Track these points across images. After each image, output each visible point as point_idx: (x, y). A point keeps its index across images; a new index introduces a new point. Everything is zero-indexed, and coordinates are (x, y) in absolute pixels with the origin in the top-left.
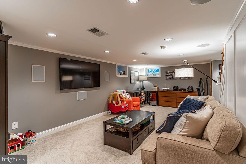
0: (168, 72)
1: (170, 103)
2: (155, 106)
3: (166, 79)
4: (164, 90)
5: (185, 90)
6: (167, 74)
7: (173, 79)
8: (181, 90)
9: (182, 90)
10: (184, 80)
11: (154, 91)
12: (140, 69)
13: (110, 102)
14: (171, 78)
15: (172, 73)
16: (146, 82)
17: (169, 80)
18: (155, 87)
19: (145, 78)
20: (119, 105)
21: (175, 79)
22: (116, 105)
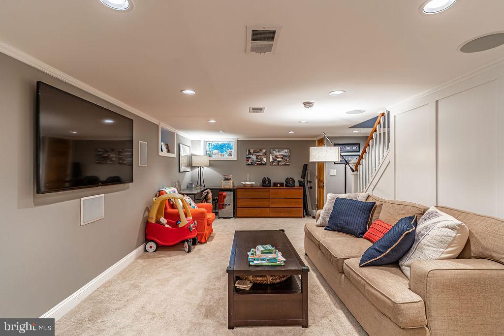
0: (252, 151)
1: (259, 210)
2: (230, 218)
3: (247, 164)
4: (245, 186)
5: (282, 185)
6: (249, 154)
7: (260, 164)
8: (275, 184)
9: (279, 185)
10: (279, 167)
11: (228, 187)
12: (192, 141)
13: (153, 221)
14: (257, 163)
15: (258, 152)
16: (207, 170)
17: (252, 167)
18: (226, 179)
19: (206, 160)
20: (180, 226)
21: (263, 164)
22: (167, 226)
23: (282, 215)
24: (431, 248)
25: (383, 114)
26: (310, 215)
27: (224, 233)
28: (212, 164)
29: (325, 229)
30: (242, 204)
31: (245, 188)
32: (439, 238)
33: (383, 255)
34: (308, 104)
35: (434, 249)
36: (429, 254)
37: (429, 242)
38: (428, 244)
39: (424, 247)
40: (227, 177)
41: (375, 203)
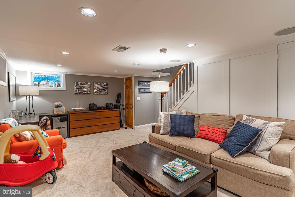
0: (79, 83)
1: (89, 128)
3: (75, 94)
5: (104, 108)
6: (77, 86)
7: (86, 94)
8: (100, 108)
9: (102, 109)
10: (100, 95)
11: (61, 113)
14: (84, 92)
15: (84, 84)
16: (36, 99)
17: (79, 96)
18: (58, 106)
19: (36, 90)
20: (41, 159)
21: (88, 94)
22: (20, 162)
23: (106, 129)
24: (271, 138)
25: (186, 65)
26: (123, 127)
27: (72, 154)
28: (42, 94)
29: (170, 136)
30: (75, 125)
31: (75, 112)
32: (274, 132)
33: (246, 148)
34: (163, 50)
35: (273, 139)
36: (271, 142)
37: (269, 135)
38: (269, 136)
39: (267, 138)
40: (58, 104)
41: (195, 116)
